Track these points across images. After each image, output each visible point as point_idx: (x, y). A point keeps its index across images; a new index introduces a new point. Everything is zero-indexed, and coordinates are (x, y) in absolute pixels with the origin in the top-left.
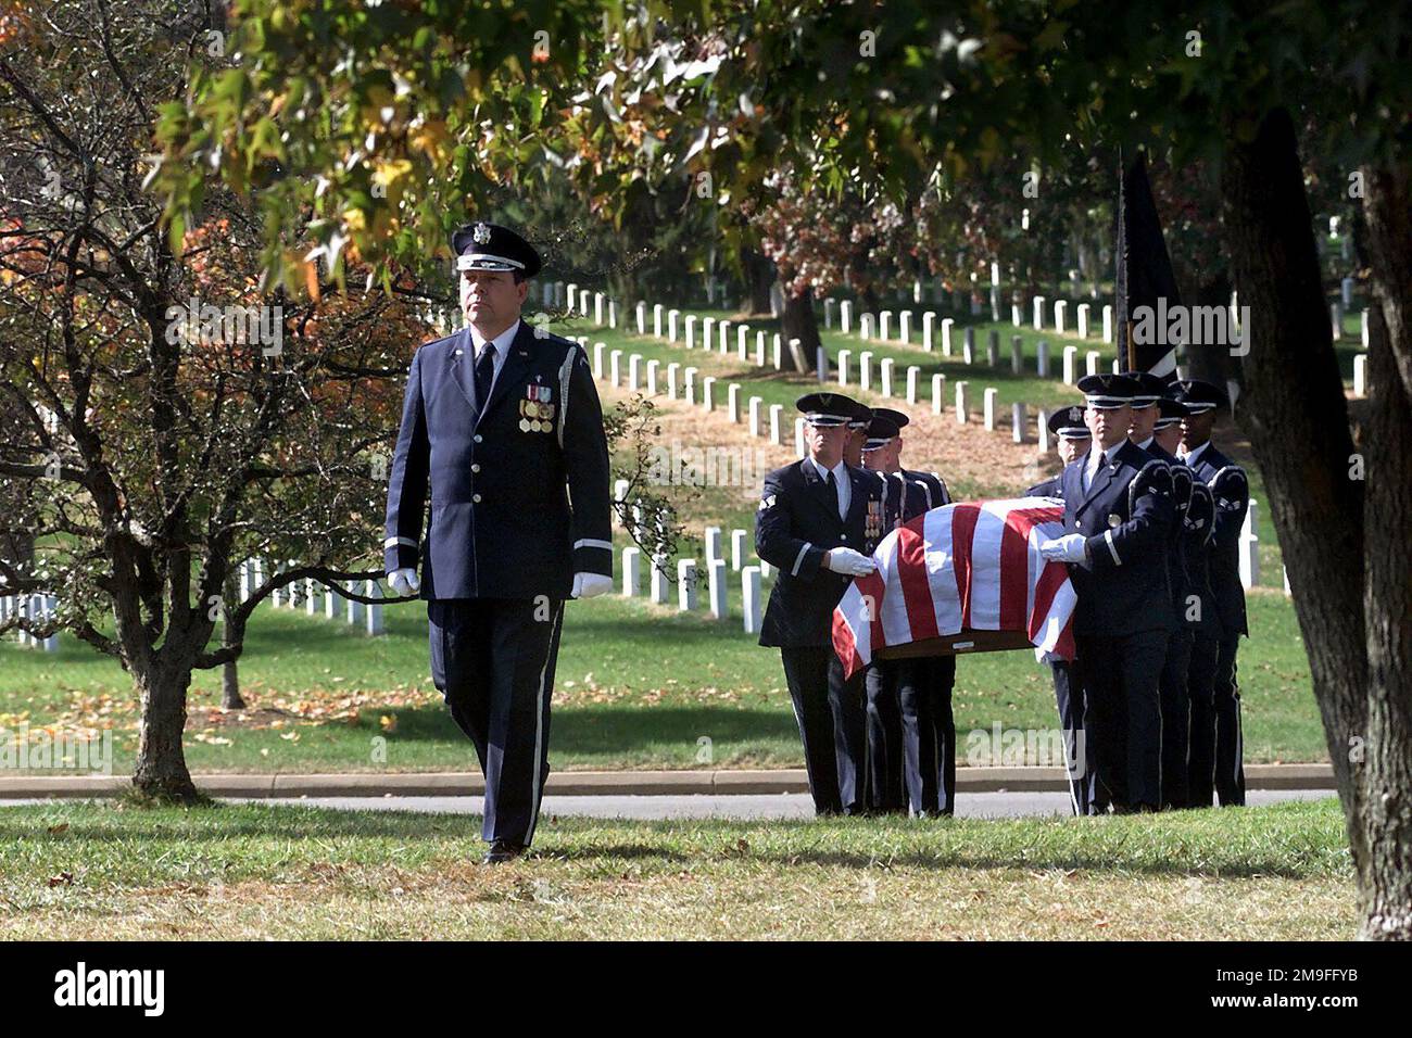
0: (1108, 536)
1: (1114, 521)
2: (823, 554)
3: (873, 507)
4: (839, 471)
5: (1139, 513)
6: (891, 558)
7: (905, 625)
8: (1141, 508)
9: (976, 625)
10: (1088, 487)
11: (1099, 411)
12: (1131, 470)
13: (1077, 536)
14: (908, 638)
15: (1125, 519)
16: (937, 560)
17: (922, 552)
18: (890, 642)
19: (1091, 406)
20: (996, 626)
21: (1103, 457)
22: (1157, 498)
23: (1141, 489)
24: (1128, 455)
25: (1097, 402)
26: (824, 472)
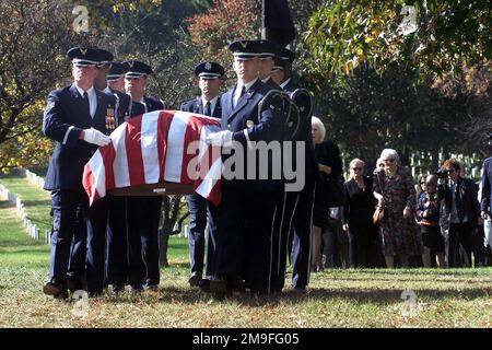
0: (246, 132)
1: (250, 124)
2: (80, 132)
3: (109, 111)
4: (90, 91)
5: (264, 120)
6: (121, 138)
7: (127, 176)
8: (264, 117)
9: (167, 179)
10: (235, 104)
11: (241, 61)
12: (260, 96)
13: (227, 131)
14: (128, 184)
15: (256, 123)
16: (148, 141)
17: (139, 136)
18: (118, 185)
19: (236, 59)
20: (178, 180)
21: (244, 88)
22: (273, 111)
23: (265, 107)
24: (258, 88)
25: (240, 56)
26: (82, 93)
